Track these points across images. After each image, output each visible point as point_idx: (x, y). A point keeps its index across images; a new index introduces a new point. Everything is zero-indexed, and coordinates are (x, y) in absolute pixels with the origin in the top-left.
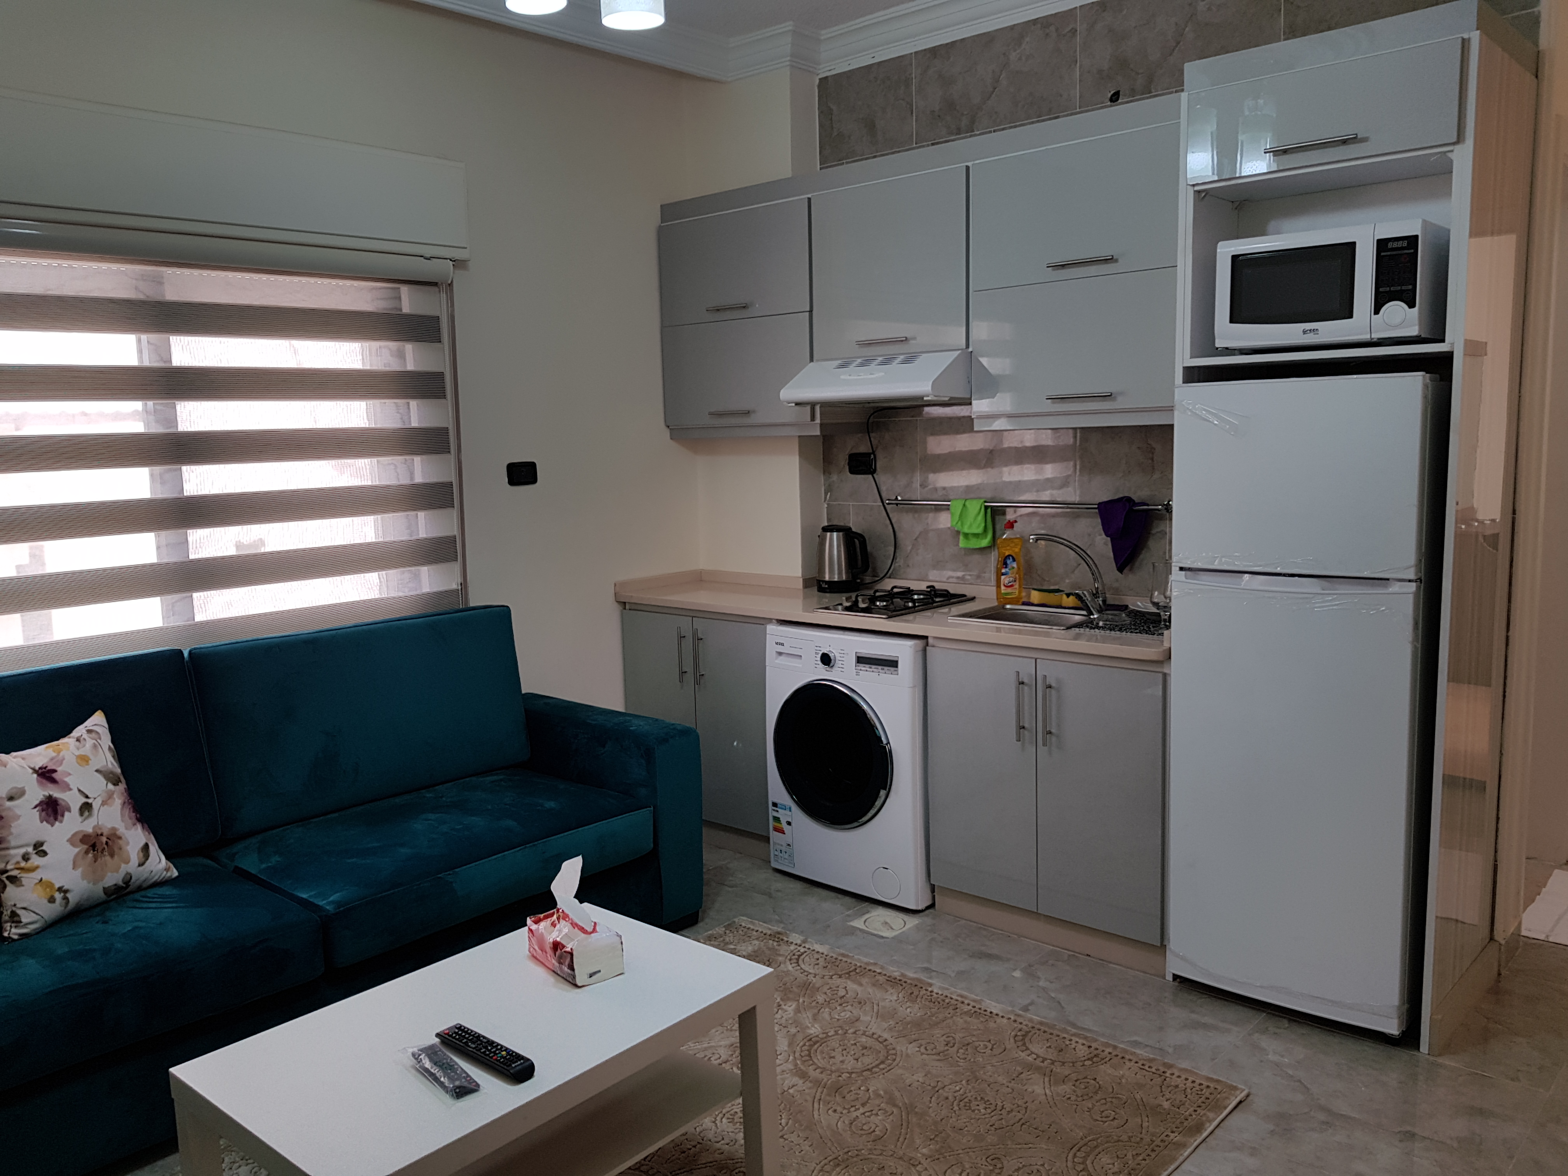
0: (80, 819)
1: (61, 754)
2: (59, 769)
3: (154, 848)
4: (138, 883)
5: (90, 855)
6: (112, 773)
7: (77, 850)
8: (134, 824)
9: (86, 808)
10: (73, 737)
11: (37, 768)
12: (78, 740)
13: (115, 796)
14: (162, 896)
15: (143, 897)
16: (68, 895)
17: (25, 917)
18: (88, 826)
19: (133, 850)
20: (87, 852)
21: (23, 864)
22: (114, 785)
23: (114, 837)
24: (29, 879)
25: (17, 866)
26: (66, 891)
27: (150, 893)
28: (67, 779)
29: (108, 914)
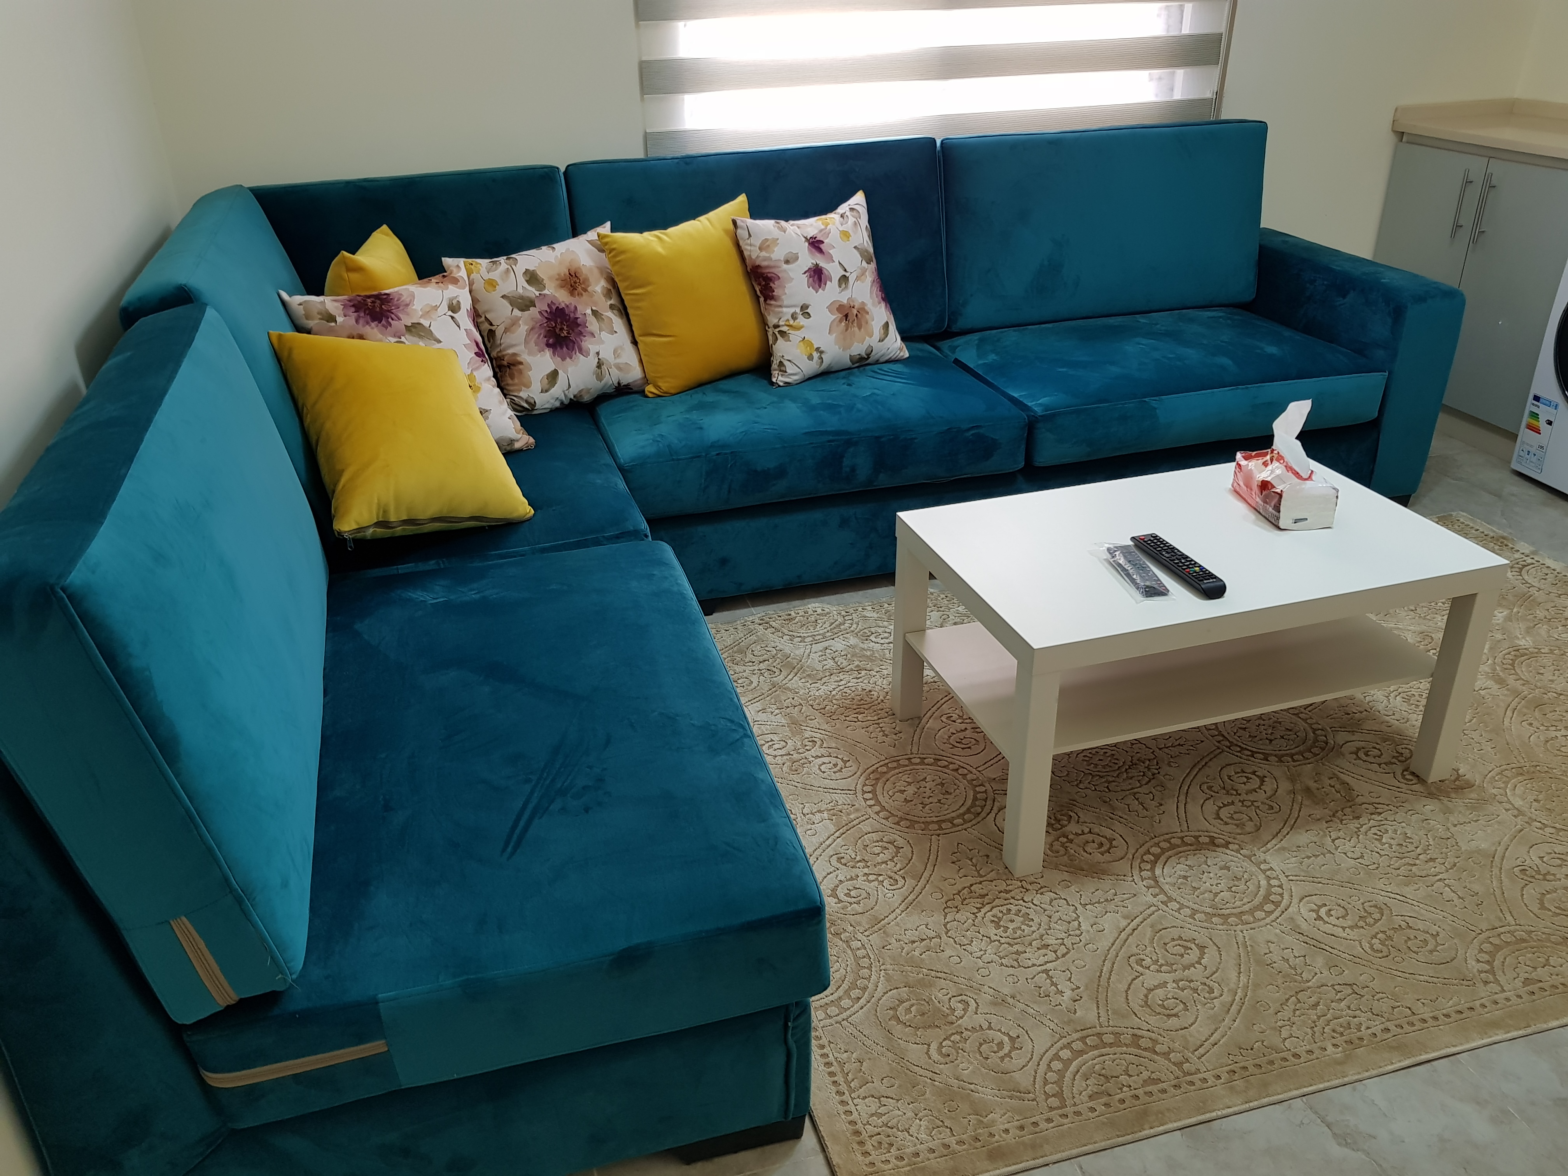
0: (838, 289)
1: (828, 227)
2: (825, 241)
3: (892, 327)
4: (877, 357)
5: (843, 324)
6: (867, 251)
7: (834, 317)
8: (880, 303)
9: (844, 279)
10: (839, 214)
11: (809, 238)
12: (842, 216)
13: (867, 273)
14: (894, 371)
15: (880, 369)
16: (823, 356)
17: (790, 368)
18: (844, 298)
19: (876, 326)
20: (841, 321)
21: (791, 322)
22: (868, 263)
23: (862, 311)
24: (795, 336)
25: (787, 323)
26: (822, 352)
27: (886, 367)
28: (831, 252)
29: (851, 378)
